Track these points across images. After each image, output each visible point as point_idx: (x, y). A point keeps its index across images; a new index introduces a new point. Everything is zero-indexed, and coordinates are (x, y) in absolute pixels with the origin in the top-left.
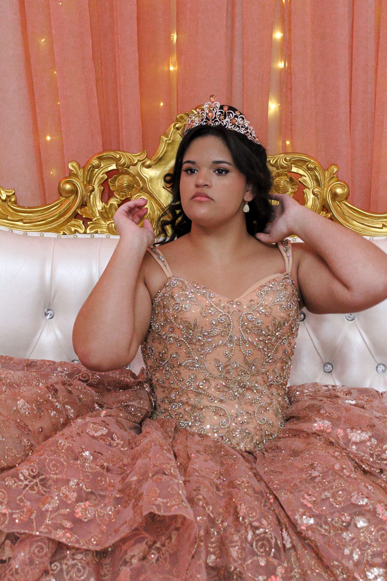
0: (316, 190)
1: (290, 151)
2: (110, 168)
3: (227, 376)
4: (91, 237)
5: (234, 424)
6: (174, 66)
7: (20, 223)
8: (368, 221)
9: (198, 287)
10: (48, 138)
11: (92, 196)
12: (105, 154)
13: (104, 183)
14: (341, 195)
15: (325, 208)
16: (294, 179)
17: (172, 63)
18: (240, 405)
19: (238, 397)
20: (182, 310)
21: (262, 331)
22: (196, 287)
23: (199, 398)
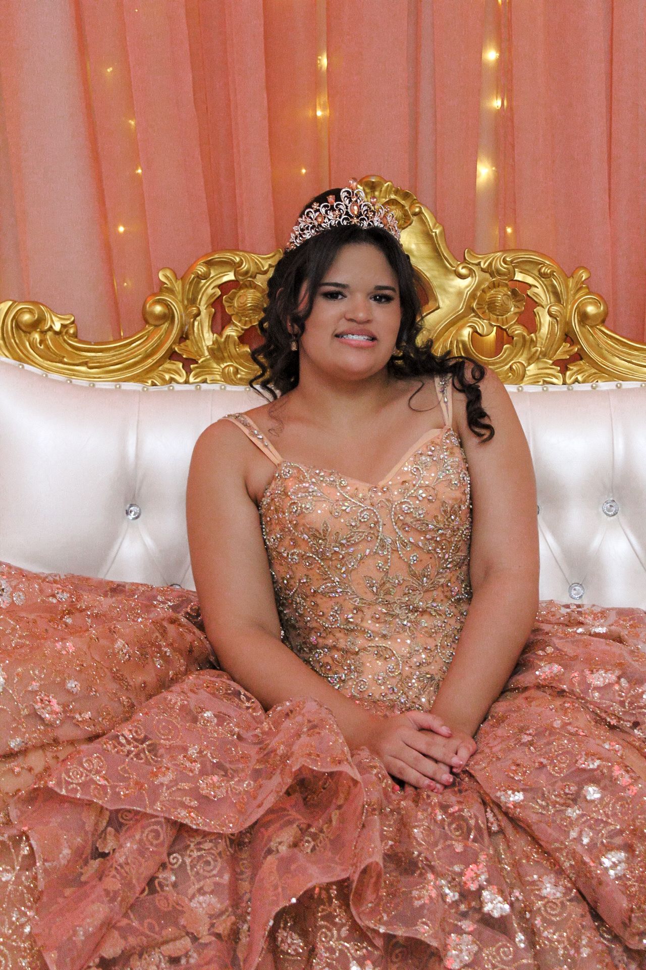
0: (554, 309)
1: (512, 246)
2: (225, 279)
3: (387, 599)
4: (197, 389)
5: (407, 668)
6: (323, 109)
7: (83, 369)
8: (639, 357)
9: (322, 474)
10: (121, 229)
11: (196, 323)
12: (216, 256)
13: (217, 303)
14: (595, 315)
15: (569, 337)
16: (519, 292)
17: (320, 104)
18: (413, 638)
19: (409, 627)
20: (302, 512)
21: (427, 525)
22: (318, 474)
23: (350, 638)
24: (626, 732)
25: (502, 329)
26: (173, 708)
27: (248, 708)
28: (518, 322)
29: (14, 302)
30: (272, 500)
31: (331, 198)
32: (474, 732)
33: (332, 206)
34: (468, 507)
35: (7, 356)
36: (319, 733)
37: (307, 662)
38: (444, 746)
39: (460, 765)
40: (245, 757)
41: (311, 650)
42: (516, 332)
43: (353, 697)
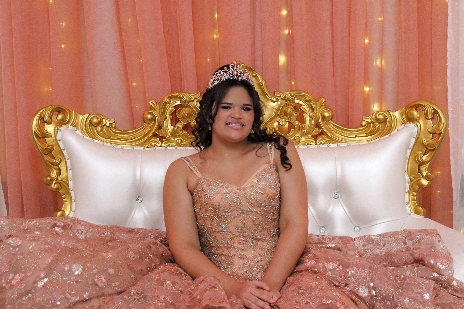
0: (311, 114)
1: (294, 89)
2: (177, 104)
3: (244, 234)
4: (165, 149)
5: (252, 263)
6: (216, 35)
7: (119, 141)
8: (346, 134)
9: (218, 182)
10: (135, 84)
11: (165, 122)
12: (173, 94)
13: (173, 114)
14: (328, 117)
15: (318, 126)
16: (297, 108)
17: (215, 33)
18: (255, 250)
19: (253, 246)
20: (209, 198)
21: (261, 204)
22: (216, 182)
23: (229, 250)
24: (342, 288)
25: (290, 123)
26: (154, 280)
27: (185, 279)
28: (297, 120)
29: (90, 114)
30: (198, 193)
31: (226, 68)
32: (280, 289)
33: (226, 71)
34: (279, 197)
35: (87, 137)
36: (214, 290)
37: (211, 260)
38: (267, 295)
39: (274, 303)
40: (184, 300)
41: (212, 255)
42: (296, 124)
43: (229, 275)
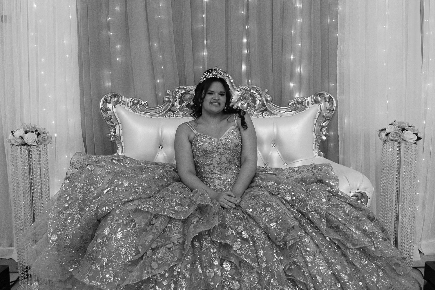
0: (260, 99)
1: (250, 84)
2: (182, 92)
3: (221, 166)
4: (176, 118)
5: (225, 182)
7: (149, 113)
8: (280, 110)
10: (158, 81)
11: (176, 103)
12: (180, 87)
13: (180, 98)
14: (269, 100)
15: (263, 105)
16: (252, 95)
17: (205, 52)
18: (227, 175)
19: (226, 173)
20: (201, 145)
21: (231, 149)
22: (205, 136)
23: (212, 175)
24: (277, 196)
25: (248, 103)
26: (169, 190)
27: (187, 191)
28: (252, 102)
29: (133, 98)
30: (194, 142)
31: (210, 71)
32: (241, 196)
33: (211, 73)
34: (241, 145)
35: (131, 111)
37: (202, 181)
38: (234, 199)
39: (237, 204)
40: (186, 202)
41: (203, 178)
43: (212, 189)
